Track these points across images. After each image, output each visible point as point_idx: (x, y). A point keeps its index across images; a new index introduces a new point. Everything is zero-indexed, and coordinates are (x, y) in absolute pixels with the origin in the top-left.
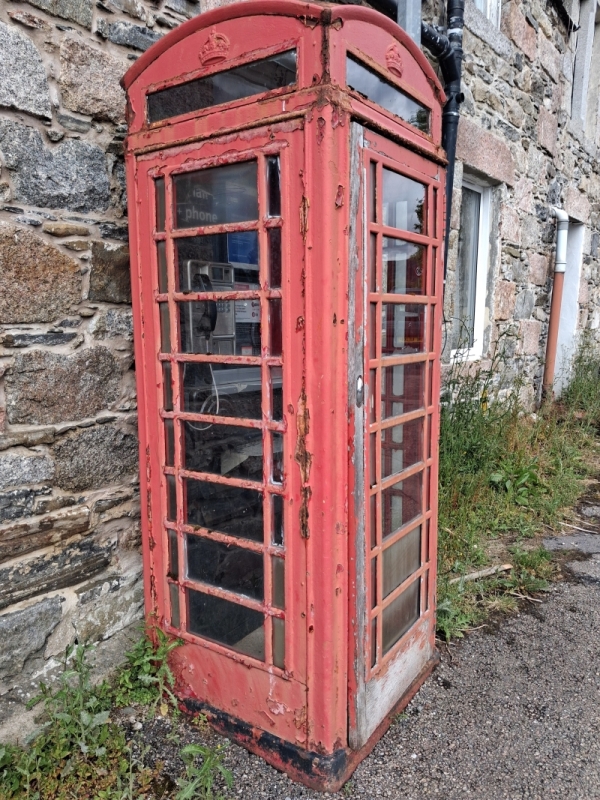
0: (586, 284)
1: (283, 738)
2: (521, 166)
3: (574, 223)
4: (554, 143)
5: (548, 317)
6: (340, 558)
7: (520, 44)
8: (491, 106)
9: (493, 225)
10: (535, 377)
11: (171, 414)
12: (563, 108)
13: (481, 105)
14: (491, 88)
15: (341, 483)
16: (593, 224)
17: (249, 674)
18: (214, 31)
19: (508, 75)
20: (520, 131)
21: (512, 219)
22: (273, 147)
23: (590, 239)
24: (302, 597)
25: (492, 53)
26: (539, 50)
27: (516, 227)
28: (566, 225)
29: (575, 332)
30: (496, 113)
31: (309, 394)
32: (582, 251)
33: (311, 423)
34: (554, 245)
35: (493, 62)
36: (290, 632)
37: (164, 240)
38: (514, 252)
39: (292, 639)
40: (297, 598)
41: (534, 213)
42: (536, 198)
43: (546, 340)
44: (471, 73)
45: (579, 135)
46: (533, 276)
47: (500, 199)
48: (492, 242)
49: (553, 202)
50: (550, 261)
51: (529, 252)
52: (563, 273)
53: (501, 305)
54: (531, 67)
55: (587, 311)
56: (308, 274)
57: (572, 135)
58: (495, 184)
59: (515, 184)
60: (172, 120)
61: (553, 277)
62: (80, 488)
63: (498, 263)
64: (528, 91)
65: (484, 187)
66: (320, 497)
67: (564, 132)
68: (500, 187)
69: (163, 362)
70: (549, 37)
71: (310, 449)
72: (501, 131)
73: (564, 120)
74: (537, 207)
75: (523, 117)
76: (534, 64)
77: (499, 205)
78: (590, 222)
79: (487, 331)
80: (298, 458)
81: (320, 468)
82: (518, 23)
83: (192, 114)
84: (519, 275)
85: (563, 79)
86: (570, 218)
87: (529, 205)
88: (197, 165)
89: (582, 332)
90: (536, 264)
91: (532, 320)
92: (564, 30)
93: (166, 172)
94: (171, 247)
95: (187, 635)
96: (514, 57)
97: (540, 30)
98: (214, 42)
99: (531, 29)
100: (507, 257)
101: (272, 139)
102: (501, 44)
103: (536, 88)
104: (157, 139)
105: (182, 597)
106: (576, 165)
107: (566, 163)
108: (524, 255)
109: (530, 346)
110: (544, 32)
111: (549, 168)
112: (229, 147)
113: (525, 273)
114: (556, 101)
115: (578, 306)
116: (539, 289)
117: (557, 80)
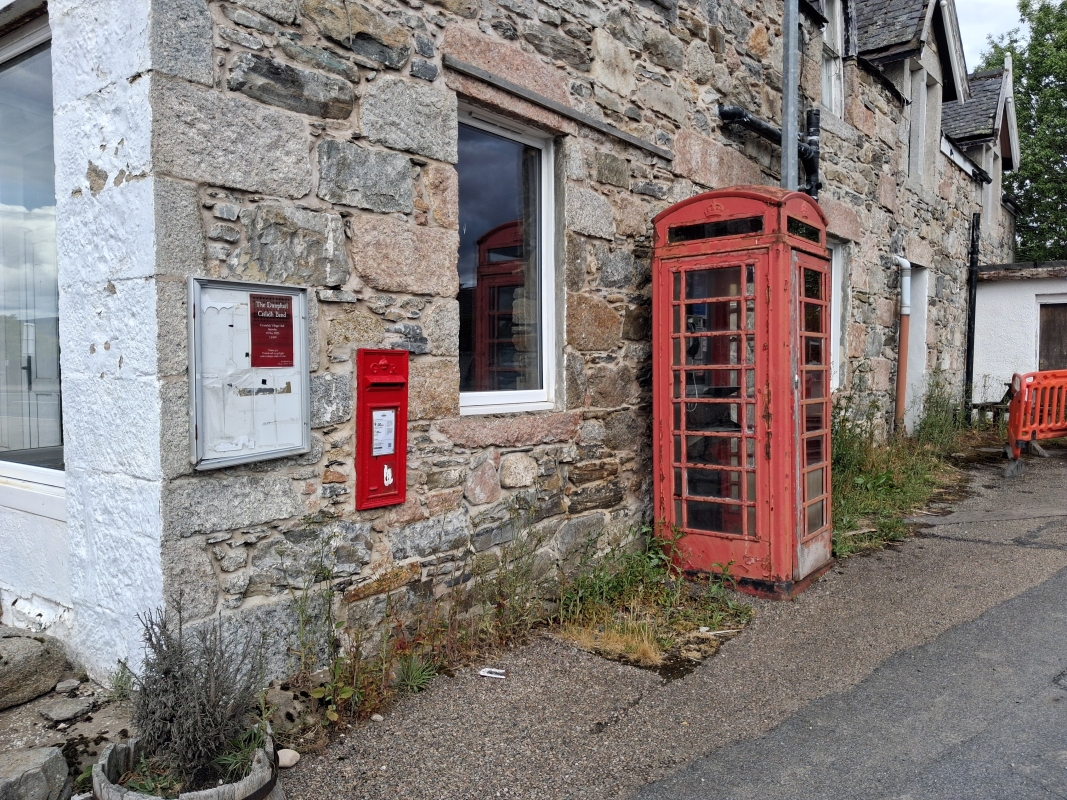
0: (932, 325)
1: (754, 578)
2: (866, 225)
3: (917, 269)
4: (894, 200)
5: (897, 357)
6: (787, 470)
7: (861, 128)
8: (840, 181)
9: (844, 276)
10: (887, 412)
11: (679, 400)
12: (900, 169)
13: (831, 182)
14: (838, 168)
15: (787, 430)
16: (936, 268)
17: (732, 545)
18: (715, 202)
19: (851, 154)
20: (863, 196)
21: (860, 270)
22: (750, 261)
23: (934, 282)
24: (767, 492)
25: (839, 140)
26: (877, 127)
27: (864, 277)
28: (909, 273)
29: (924, 371)
30: (843, 186)
31: (770, 382)
32: (927, 294)
33: (772, 397)
34: (899, 290)
35: (840, 147)
36: (759, 513)
37: (679, 305)
38: (863, 298)
39: (760, 517)
40: (763, 493)
41: (879, 263)
42: (881, 250)
43: (895, 378)
44: (823, 160)
45: (917, 189)
46: (881, 318)
47: (849, 254)
48: (844, 290)
49: (896, 251)
50: (896, 305)
51: (876, 297)
52: (908, 315)
53: (854, 344)
54: (870, 143)
55: (935, 351)
56: (770, 322)
57: (910, 191)
58: (845, 242)
59: (861, 241)
60: (685, 243)
61: (899, 319)
62: (614, 448)
63: (849, 308)
64: (869, 163)
65: (835, 244)
66: (777, 437)
67: (902, 189)
68: (849, 245)
69: (674, 371)
70: (885, 114)
71: (771, 411)
72: (848, 199)
73: (902, 179)
74: (882, 257)
75: (865, 185)
76: (874, 139)
77: (848, 259)
78: (933, 265)
79: (842, 366)
80: (764, 417)
81: (777, 421)
82: (859, 111)
83: (700, 240)
84: (868, 318)
85: (900, 144)
86: (912, 265)
87: (874, 256)
88: (703, 267)
89: (931, 371)
90: (883, 307)
91: (881, 358)
92: (898, 104)
93: (682, 269)
94: (683, 310)
95: (687, 529)
96: (857, 138)
97: (877, 110)
98: (715, 208)
99: (869, 112)
100: (857, 302)
101: (750, 257)
102: (846, 131)
103: (876, 159)
104: (675, 252)
105: (685, 506)
106: (916, 216)
107: (907, 216)
108: (871, 300)
109: (879, 382)
110: (881, 110)
111: (891, 223)
112: (723, 259)
113: (873, 316)
114: (894, 165)
115: (926, 346)
116: (887, 330)
117: (894, 147)
